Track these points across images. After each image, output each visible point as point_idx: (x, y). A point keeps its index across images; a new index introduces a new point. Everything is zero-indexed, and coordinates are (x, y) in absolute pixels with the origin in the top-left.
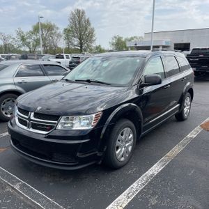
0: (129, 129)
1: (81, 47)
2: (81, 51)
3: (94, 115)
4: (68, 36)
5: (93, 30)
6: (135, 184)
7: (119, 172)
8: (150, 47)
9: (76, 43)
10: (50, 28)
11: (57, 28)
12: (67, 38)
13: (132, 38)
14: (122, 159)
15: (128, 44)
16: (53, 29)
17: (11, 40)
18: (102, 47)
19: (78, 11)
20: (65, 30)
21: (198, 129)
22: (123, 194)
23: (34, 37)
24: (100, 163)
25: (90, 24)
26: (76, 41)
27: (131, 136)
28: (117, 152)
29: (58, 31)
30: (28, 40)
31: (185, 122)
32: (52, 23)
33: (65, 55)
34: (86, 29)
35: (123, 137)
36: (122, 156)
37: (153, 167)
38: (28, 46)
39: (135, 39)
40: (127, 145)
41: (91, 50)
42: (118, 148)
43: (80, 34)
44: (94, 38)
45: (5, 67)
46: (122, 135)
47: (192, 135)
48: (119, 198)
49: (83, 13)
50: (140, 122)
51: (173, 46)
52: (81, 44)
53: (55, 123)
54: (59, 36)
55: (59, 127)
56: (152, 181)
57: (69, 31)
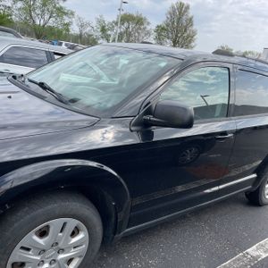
4: (159, 35)
5: (195, 33)
10: (139, 21)
11: (148, 23)
12: (159, 38)
16: (142, 24)
19: (181, 5)
20: (158, 27)
23: (117, 29)
29: (148, 28)
31: (261, 210)
32: (143, 16)
34: (185, 31)
35: (41, 241)
38: (107, 39)
43: (176, 36)
44: (193, 44)
46: (43, 234)
49: (188, 7)
54: (148, 33)
57: (163, 29)
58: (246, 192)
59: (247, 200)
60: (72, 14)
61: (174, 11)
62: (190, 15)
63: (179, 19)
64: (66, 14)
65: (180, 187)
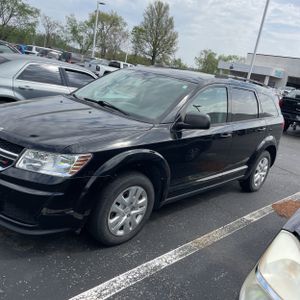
0: (141, 190)
1: (154, 57)
2: (152, 63)
3: (77, 157)
4: (138, 37)
5: (175, 36)
6: (122, 277)
7: (109, 252)
8: (247, 74)
9: (147, 50)
10: (114, 21)
11: (125, 24)
12: (137, 41)
13: (230, 58)
14: (120, 233)
15: (221, 65)
16: (118, 25)
17: (58, 29)
18: (184, 62)
19: (160, 5)
20: (136, 28)
21: (267, 210)
22: (95, 288)
23: (90, 31)
24: (78, 231)
25: (172, 27)
26: (148, 48)
27: (144, 200)
28: (111, 221)
29: (125, 29)
30: (81, 34)
32: (119, 15)
33: (122, 63)
34: (166, 32)
35: (126, 200)
36: (121, 228)
37: (166, 255)
38: (79, 42)
39: (234, 60)
40: (133, 212)
41: (167, 64)
42: (114, 215)
43: (156, 39)
45: (6, 61)
46: (126, 196)
47: (252, 217)
48: (85, 293)
49: (167, 8)
50: (164, 182)
51: (286, 81)
52: (154, 53)
53: (15, 157)
54: (125, 35)
55: (20, 164)
56: (151, 277)
57: (141, 30)
58: (239, 180)
60: (37, 12)
61: (152, 12)
62: (170, 16)
63: (158, 20)
64: (30, 12)
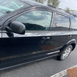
39: (74, 11)
59: (57, 58)
65: (34, 52)
